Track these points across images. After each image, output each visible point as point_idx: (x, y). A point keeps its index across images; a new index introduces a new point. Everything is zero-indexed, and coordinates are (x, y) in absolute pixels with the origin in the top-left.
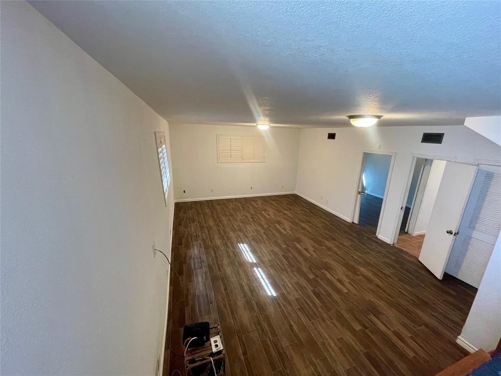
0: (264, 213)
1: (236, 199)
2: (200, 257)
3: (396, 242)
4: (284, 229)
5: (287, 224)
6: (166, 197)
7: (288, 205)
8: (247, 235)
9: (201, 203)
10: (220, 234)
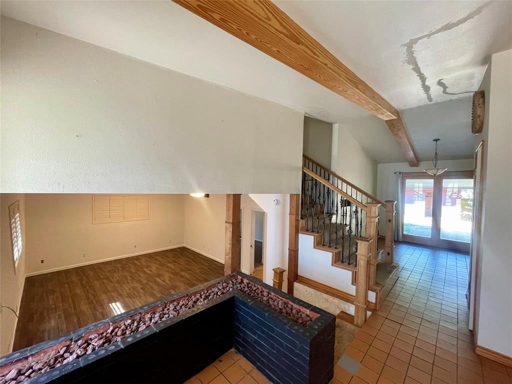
0: (158, 279)
1: (116, 261)
2: (58, 328)
3: (252, 272)
4: (164, 281)
5: (167, 276)
6: (16, 266)
7: (187, 265)
8: (122, 293)
9: (66, 272)
10: (88, 299)
